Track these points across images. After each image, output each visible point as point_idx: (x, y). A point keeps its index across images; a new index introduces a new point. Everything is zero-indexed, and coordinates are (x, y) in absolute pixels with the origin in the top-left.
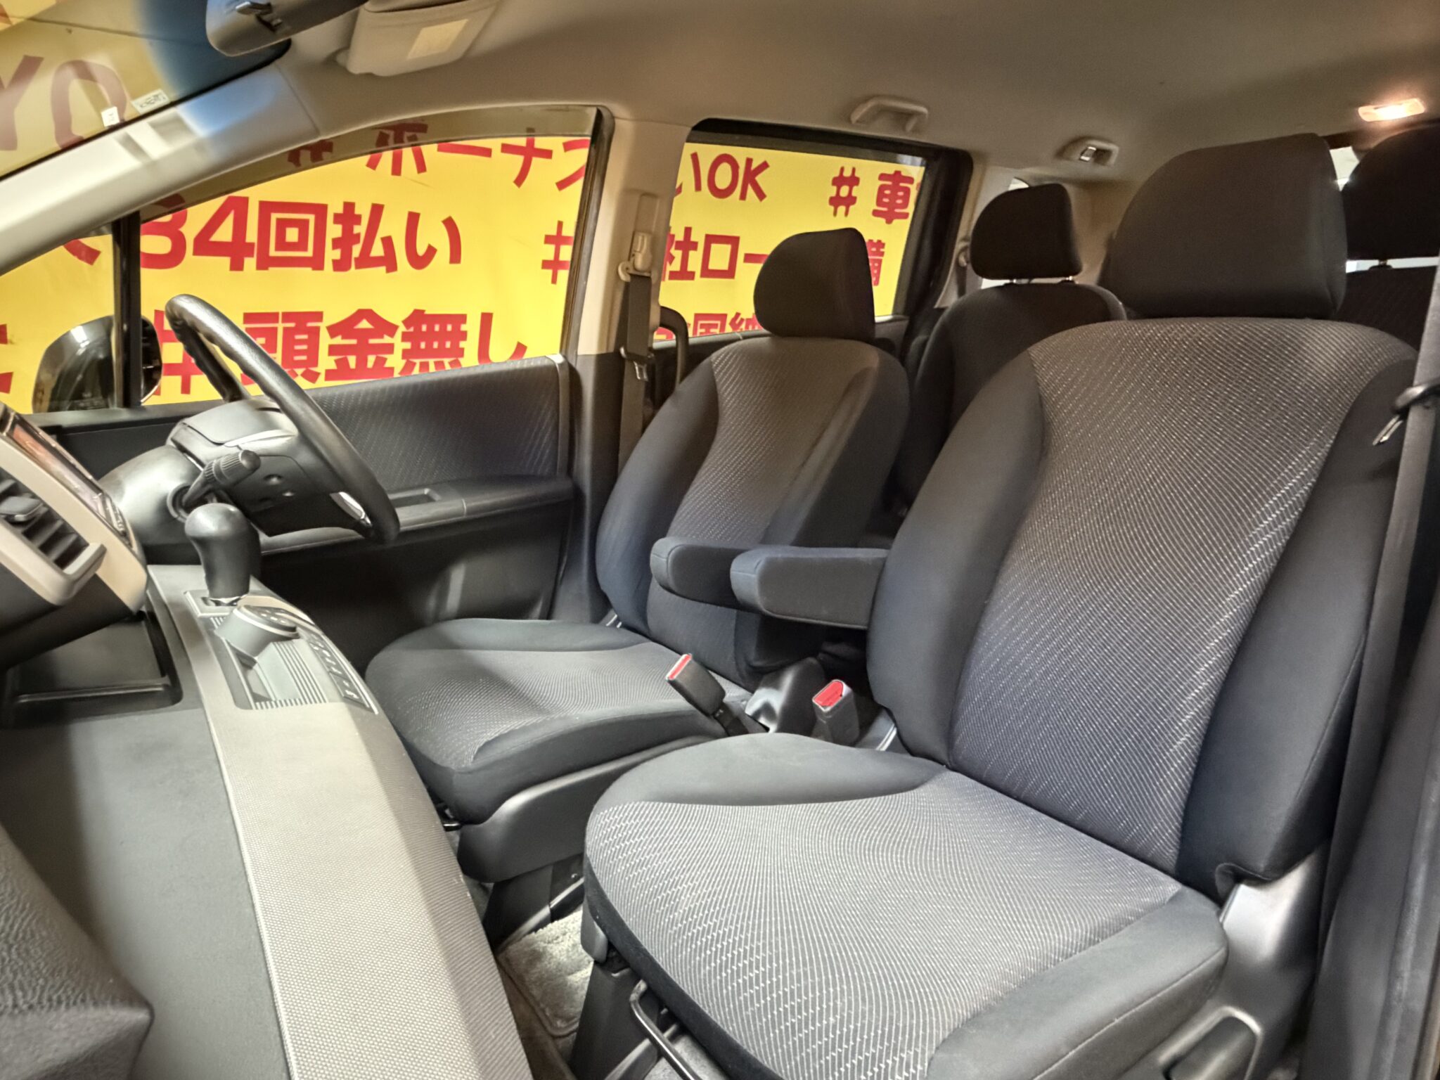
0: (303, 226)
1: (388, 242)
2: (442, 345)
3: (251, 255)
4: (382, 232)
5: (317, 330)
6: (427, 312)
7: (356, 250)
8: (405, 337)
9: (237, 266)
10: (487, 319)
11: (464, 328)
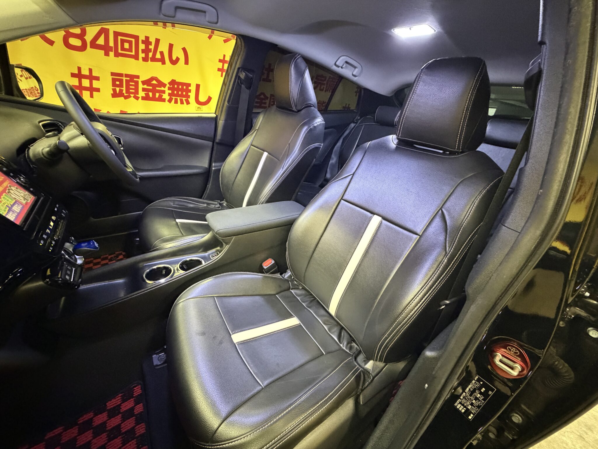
0: (130, 43)
1: (162, 53)
2: (182, 93)
3: (112, 51)
4: (159, 50)
5: (138, 82)
6: (177, 81)
7: (150, 55)
8: (169, 89)
9: (107, 54)
10: (198, 86)
11: (190, 88)
